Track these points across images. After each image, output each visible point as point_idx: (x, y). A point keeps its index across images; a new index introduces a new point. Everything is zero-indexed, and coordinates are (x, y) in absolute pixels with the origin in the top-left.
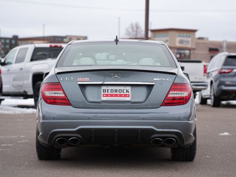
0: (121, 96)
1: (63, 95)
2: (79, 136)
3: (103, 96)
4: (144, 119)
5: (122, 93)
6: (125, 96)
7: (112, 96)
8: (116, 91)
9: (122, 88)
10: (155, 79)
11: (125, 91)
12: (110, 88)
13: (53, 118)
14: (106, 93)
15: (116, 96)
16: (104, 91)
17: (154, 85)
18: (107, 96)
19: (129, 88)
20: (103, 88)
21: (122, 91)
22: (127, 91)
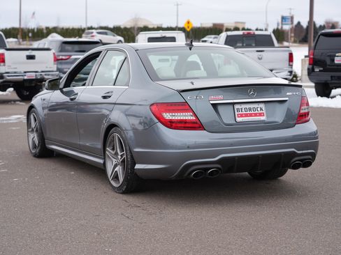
0: (256, 115)
1: (193, 118)
2: (219, 166)
3: (238, 117)
5: (256, 112)
6: (260, 115)
7: (246, 115)
8: (250, 109)
9: (256, 106)
10: (288, 94)
11: (259, 109)
12: (244, 106)
13: (188, 147)
14: (240, 113)
15: (251, 115)
16: (238, 110)
17: (286, 101)
18: (242, 116)
19: (262, 106)
20: (237, 107)
21: (256, 109)
22: (261, 109)
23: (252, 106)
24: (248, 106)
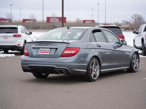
0: (46, 52)
1: (27, 52)
4: (51, 62)
6: (48, 52)
7: (43, 52)
8: (45, 50)
9: (47, 49)
12: (43, 49)
15: (44, 52)
16: (40, 50)
17: (57, 48)
18: (41, 52)
19: (49, 49)
20: (40, 49)
21: (47, 50)
22: (48, 51)
23: (45, 49)
24: (44, 49)
